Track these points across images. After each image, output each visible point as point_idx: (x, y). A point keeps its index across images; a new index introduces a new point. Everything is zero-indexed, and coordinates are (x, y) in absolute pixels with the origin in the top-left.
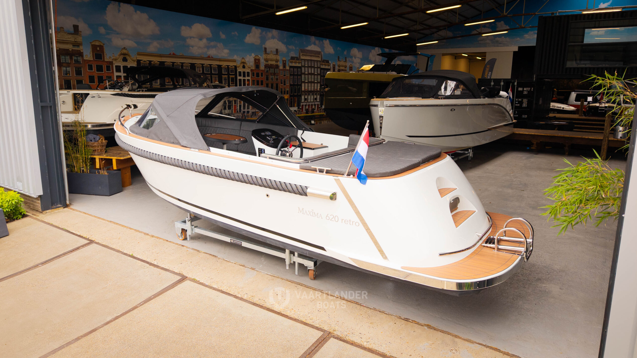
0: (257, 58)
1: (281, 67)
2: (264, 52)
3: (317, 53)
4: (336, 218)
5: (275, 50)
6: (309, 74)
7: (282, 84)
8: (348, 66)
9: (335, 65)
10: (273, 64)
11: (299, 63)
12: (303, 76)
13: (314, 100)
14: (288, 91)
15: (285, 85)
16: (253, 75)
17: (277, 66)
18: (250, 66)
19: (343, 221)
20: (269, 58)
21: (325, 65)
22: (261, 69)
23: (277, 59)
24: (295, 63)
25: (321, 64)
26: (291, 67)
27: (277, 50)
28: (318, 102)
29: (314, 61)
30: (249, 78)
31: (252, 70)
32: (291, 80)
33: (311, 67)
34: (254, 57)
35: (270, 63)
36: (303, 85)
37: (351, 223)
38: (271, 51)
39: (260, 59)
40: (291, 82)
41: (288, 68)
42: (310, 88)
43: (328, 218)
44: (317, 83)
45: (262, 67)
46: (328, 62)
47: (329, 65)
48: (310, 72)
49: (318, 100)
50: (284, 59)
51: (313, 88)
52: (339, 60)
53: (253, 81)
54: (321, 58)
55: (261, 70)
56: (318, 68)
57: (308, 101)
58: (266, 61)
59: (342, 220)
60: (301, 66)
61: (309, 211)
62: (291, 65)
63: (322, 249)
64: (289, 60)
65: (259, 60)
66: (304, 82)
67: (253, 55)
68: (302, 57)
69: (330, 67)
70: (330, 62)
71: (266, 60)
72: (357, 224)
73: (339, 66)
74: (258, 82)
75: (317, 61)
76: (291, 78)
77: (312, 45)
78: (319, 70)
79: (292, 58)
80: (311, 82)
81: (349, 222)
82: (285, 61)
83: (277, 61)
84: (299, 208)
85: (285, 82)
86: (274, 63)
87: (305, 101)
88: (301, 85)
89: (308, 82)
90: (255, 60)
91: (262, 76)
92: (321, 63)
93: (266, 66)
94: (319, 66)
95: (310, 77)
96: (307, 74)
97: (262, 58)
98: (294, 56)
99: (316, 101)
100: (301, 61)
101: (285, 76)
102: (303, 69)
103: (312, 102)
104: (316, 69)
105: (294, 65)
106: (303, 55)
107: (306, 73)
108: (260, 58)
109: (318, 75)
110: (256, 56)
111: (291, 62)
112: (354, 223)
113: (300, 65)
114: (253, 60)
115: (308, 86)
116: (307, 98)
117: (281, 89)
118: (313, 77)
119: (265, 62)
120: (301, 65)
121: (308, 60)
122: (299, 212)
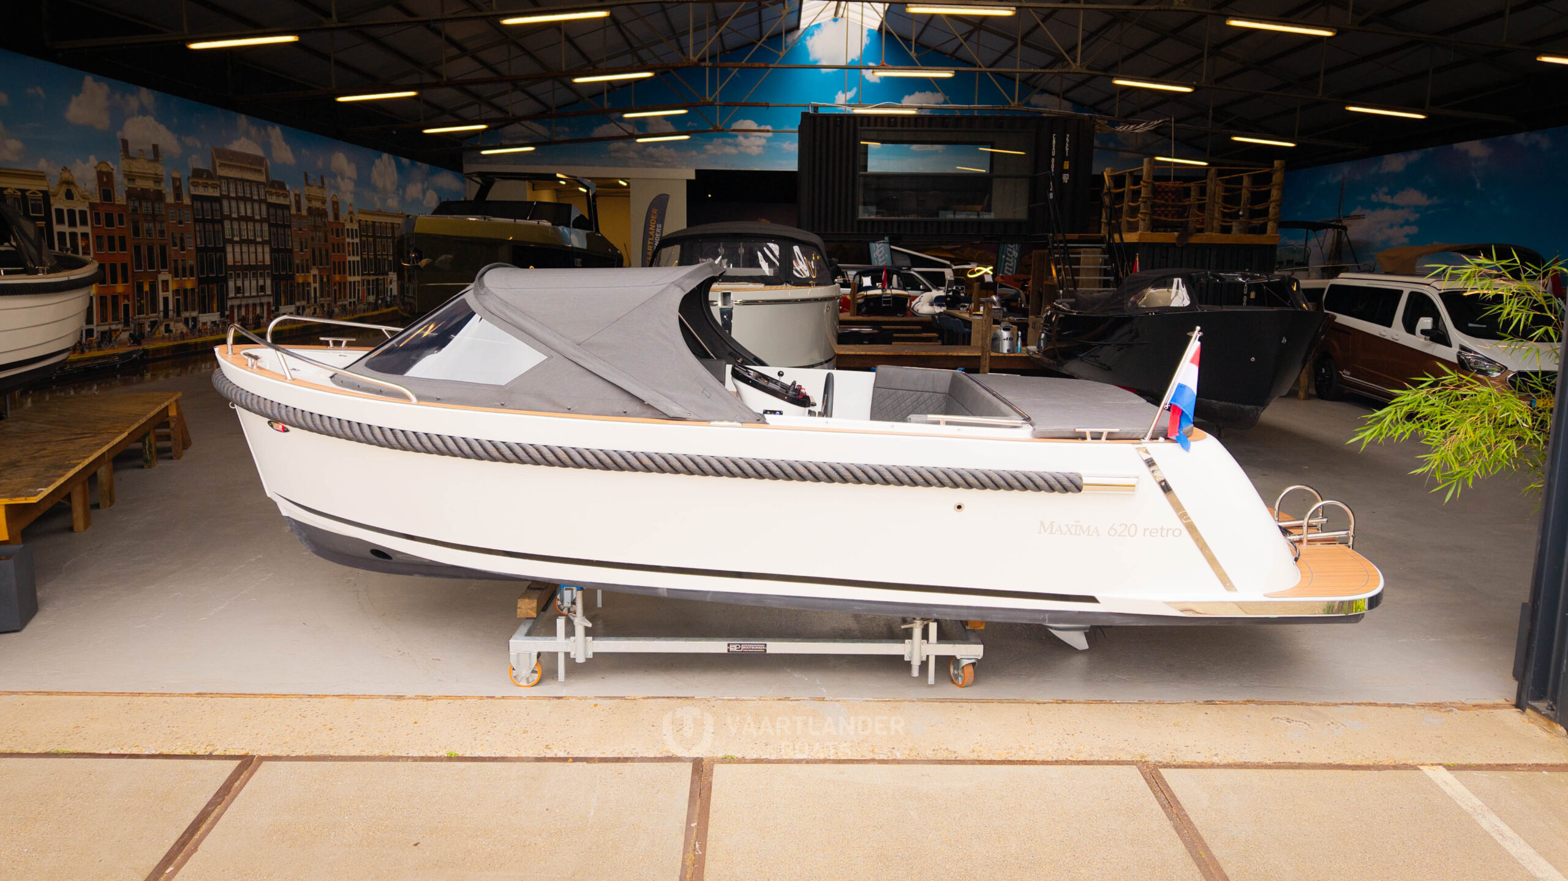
0: (105, 169)
1: (170, 199)
2: (122, 154)
3: (255, 163)
4: (1133, 529)
5: (151, 147)
6: (241, 219)
7: (176, 246)
8: (329, 200)
9: (299, 196)
10: (149, 189)
11: (214, 187)
12: (227, 224)
13: (258, 292)
14: (192, 268)
15: (183, 249)
16: (98, 221)
17: (159, 196)
18: (86, 193)
19: (1148, 532)
20: (137, 170)
21: (278, 195)
22: (117, 203)
23: (156, 174)
24: (205, 186)
25: (268, 191)
26: (194, 198)
27: (155, 147)
28: (269, 295)
29: (251, 182)
30: (87, 229)
31: (92, 206)
32: (198, 235)
33: (245, 199)
34: (96, 168)
35: (140, 184)
36: (229, 249)
37: (1164, 533)
38: (141, 150)
39: (112, 173)
40: (199, 242)
41: (187, 201)
42: (245, 256)
43: (1112, 532)
44: (263, 243)
45: (120, 198)
46: (282, 186)
47: (286, 196)
48: (243, 213)
49: (269, 292)
50: (176, 175)
51: (253, 256)
52: (307, 184)
53: (98, 238)
54: (267, 177)
55: (119, 206)
56: (260, 201)
57: (243, 293)
58: (129, 180)
59: (1145, 530)
60: (219, 195)
61: (1067, 526)
62: (195, 191)
63: (1092, 599)
64: (189, 178)
65: (109, 175)
66: (231, 241)
67: (93, 160)
68: (221, 172)
69: (288, 200)
70: (288, 187)
71: (130, 177)
72: (1177, 533)
73: (309, 199)
74: (111, 239)
75: (258, 183)
76: (197, 229)
77: (243, 139)
78: (264, 207)
79: (197, 173)
80: (248, 242)
81: (1160, 531)
82: (180, 180)
83: (158, 180)
84: (1042, 523)
85: (182, 240)
86: (149, 185)
87: (238, 295)
88: (223, 250)
89: (242, 242)
90: (100, 174)
91: (121, 222)
92: (266, 190)
93: (131, 194)
94: (263, 198)
95: (245, 227)
96: (235, 219)
97: (118, 168)
98: (201, 166)
99: (263, 294)
100: (218, 183)
101: (181, 222)
102: (225, 203)
103: (254, 297)
104: (256, 206)
105: (201, 191)
106: (222, 165)
107: (235, 216)
108: (113, 169)
109: (262, 221)
110: (101, 163)
111: (195, 185)
112: (1170, 532)
113: (217, 194)
114: (93, 174)
115: (241, 253)
116: (241, 285)
117: (176, 261)
118: (252, 228)
119: (126, 182)
120: (221, 194)
121: (236, 180)
122: (1040, 533)
